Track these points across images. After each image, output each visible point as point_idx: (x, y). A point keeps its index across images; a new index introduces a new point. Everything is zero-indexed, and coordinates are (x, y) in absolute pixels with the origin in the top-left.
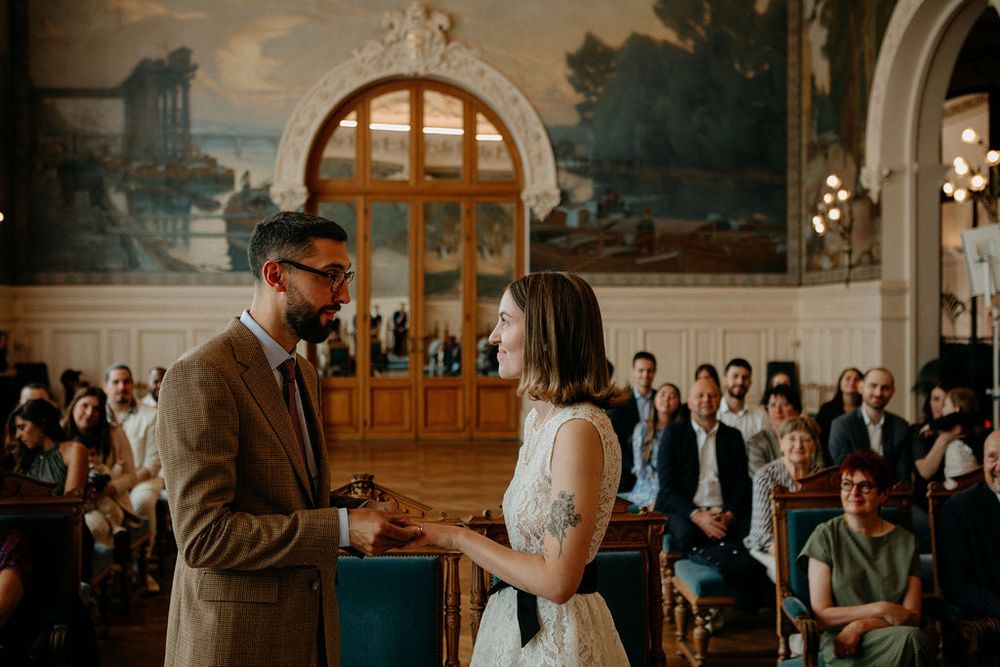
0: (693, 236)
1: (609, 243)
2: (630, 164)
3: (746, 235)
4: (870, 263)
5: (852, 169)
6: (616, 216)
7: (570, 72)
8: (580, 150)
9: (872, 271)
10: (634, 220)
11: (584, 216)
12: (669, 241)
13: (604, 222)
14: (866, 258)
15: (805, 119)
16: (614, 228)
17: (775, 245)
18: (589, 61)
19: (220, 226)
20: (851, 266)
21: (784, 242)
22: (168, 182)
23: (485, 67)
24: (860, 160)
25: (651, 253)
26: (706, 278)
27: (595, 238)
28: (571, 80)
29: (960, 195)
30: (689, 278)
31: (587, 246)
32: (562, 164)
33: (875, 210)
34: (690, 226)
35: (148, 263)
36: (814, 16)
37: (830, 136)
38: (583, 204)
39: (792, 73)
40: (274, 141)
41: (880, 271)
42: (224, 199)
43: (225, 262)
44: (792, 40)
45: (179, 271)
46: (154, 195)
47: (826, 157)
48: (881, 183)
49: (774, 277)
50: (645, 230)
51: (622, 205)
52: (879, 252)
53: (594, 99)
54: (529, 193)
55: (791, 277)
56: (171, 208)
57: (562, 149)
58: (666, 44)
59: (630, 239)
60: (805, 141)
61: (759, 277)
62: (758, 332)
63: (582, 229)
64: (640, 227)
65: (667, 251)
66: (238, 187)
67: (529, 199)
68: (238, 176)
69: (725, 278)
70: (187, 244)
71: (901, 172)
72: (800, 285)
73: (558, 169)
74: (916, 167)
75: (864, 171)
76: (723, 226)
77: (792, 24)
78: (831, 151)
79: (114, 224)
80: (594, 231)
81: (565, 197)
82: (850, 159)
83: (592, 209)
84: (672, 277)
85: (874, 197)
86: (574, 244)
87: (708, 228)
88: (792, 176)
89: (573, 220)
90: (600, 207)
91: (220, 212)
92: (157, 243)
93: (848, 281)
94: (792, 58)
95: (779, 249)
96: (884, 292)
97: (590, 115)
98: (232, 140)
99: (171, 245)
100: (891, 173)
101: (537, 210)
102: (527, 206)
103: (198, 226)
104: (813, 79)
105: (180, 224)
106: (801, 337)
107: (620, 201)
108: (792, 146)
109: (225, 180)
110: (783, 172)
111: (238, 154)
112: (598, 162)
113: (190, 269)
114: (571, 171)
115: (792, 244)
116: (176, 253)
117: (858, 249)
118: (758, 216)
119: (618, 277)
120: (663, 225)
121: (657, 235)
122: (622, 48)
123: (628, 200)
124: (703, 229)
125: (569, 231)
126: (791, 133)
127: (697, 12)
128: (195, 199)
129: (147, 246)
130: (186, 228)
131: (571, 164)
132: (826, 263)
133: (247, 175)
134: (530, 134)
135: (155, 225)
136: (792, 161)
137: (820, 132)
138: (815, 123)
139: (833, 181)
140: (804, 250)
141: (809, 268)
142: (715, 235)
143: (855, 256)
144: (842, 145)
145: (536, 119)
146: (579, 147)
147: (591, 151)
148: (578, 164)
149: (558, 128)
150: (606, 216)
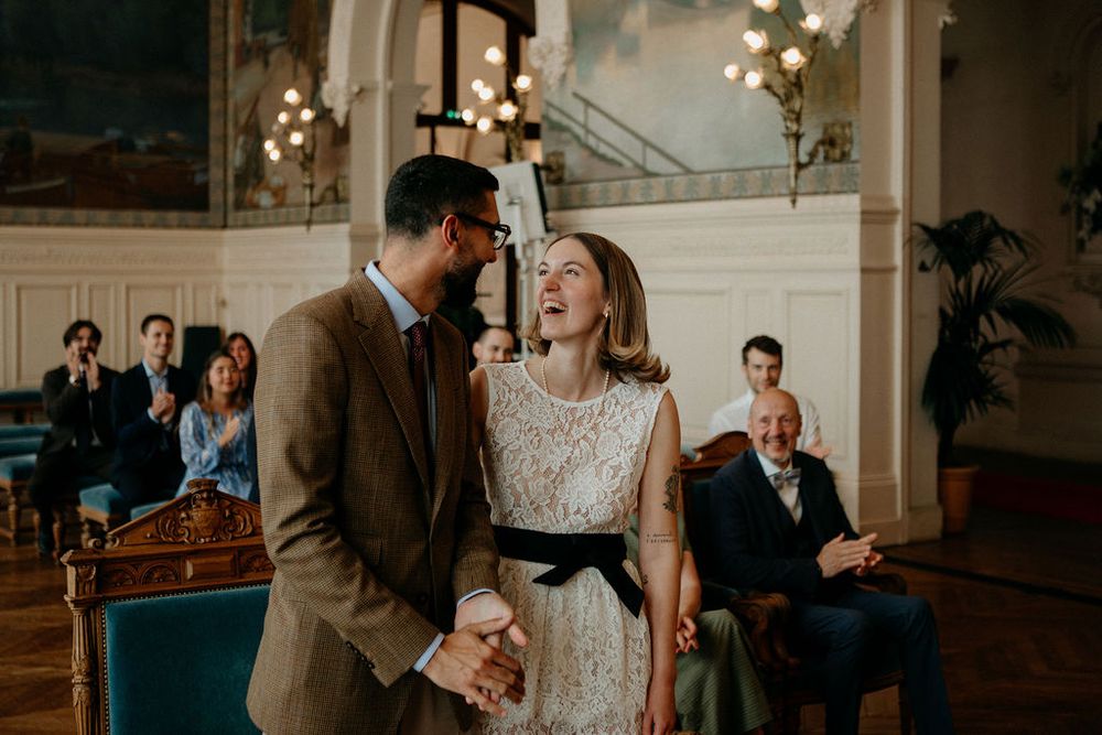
0: (85, 157)
3: (158, 159)
4: (334, 200)
5: (307, 81)
9: (336, 211)
12: (53, 162)
14: (330, 195)
15: (231, 12)
17: (193, 173)
20: (312, 205)
21: (206, 170)
24: (318, 72)
25: (26, 179)
26: (103, 215)
29: (484, 125)
30: (80, 214)
33: (341, 136)
34: (84, 143)
37: (272, 38)
41: (348, 212)
47: (266, 64)
48: (350, 102)
49: (192, 216)
50: (19, 146)
52: (346, 188)
55: (214, 215)
60: (232, 40)
61: (173, 216)
62: (173, 288)
64: (11, 143)
65: (50, 176)
69: (129, 215)
71: (374, 90)
72: (225, 226)
74: (390, 84)
75: (326, 87)
76: (125, 146)
78: (273, 57)
82: (303, 69)
84: (56, 213)
85: (340, 119)
87: (107, 147)
88: (215, 85)
93: (309, 223)
95: (199, 179)
96: (355, 238)
100: (362, 90)
106: (227, 293)
108: (215, 46)
110: (206, 81)
115: (215, 174)
117: (322, 182)
118: (172, 135)
120: (45, 140)
121: (36, 153)
124: (98, 148)
126: (215, 30)
132: (265, 199)
136: (215, 66)
137: (256, 30)
138: (248, 19)
139: (292, 96)
140: (231, 180)
141: (239, 205)
142: (115, 157)
143: (317, 192)
144: (291, 50)
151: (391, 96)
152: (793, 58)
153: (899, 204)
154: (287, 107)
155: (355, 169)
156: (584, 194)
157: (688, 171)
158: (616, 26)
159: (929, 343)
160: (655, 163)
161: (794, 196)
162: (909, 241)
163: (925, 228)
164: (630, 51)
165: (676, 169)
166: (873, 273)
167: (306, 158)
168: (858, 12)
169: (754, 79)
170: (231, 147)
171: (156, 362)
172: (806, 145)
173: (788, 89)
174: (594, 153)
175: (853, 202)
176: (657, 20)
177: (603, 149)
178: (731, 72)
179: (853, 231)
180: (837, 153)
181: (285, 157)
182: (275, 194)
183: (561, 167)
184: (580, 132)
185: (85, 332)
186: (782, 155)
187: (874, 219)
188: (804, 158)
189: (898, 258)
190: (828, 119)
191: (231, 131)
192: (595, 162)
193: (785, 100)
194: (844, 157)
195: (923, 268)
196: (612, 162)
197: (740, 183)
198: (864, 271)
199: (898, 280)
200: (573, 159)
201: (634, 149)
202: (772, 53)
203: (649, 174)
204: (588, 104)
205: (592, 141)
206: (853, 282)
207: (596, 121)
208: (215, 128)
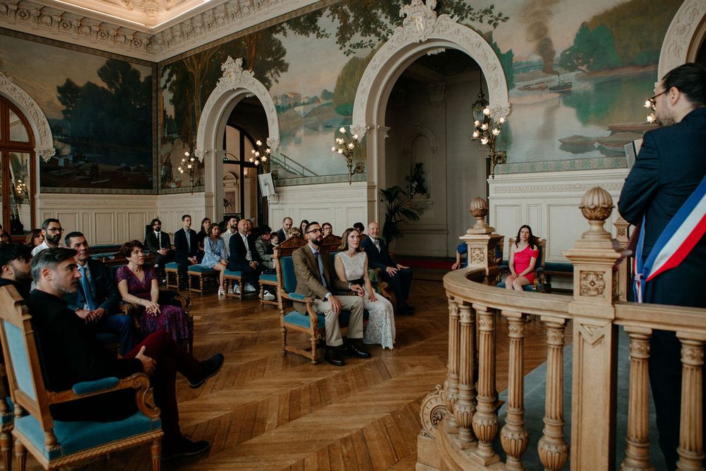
0: (115, 172)
1: (78, 174)
2: (87, 139)
4: (199, 185)
6: (81, 162)
7: (59, 95)
9: (199, 189)
11: (67, 161)
13: (77, 165)
15: (159, 127)
16: (81, 168)
17: (148, 177)
18: (68, 91)
20: (193, 187)
23: (17, 87)
24: (192, 147)
26: (121, 190)
28: (59, 98)
29: (257, 163)
30: (114, 190)
32: (55, 137)
33: (202, 166)
34: (115, 168)
36: (165, 87)
37: (175, 136)
39: (154, 108)
41: (204, 188)
44: (154, 95)
47: (173, 144)
48: (204, 156)
49: (147, 191)
52: (203, 181)
53: (71, 109)
54: (38, 149)
55: (154, 191)
57: (56, 130)
58: (103, 88)
59: (88, 172)
60: (159, 136)
61: (142, 191)
62: (142, 213)
67: (39, 151)
69: (128, 191)
71: (211, 152)
72: (158, 194)
73: (53, 139)
74: (216, 150)
75: (196, 151)
76: (127, 169)
77: (154, 88)
78: (175, 142)
81: (58, 152)
82: (186, 145)
83: (71, 159)
84: (106, 190)
85: (201, 161)
86: (62, 174)
87: (121, 169)
88: (154, 150)
89: (61, 163)
93: (192, 192)
94: (154, 102)
95: (150, 179)
96: (206, 196)
97: (69, 116)
100: (207, 152)
101: (43, 157)
102: (38, 155)
104: (165, 112)
107: (84, 155)
108: (154, 137)
110: (151, 148)
112: (73, 137)
114: (59, 140)
115: (155, 177)
117: (196, 179)
118: (141, 165)
119: (83, 189)
120: (102, 167)
121: (100, 171)
122: (84, 88)
123: (87, 155)
124: (118, 170)
126: (154, 133)
127: (117, 78)
131: (60, 137)
132: (173, 185)
134: (39, 121)
136: (154, 144)
137: (169, 133)
138: (166, 130)
139: (187, 154)
140: (160, 180)
141: (163, 187)
142: (124, 173)
143: (195, 182)
144: (182, 139)
145: (43, 114)
146: (64, 130)
147: (69, 132)
148: (63, 138)
149: (54, 120)
150: (77, 162)
151: (216, 154)
152: (351, 146)
153: (376, 184)
154: (185, 157)
155: (206, 176)
156: (284, 182)
157: (317, 176)
158: (294, 135)
159: (384, 221)
160: (306, 173)
161: (350, 182)
162: (378, 194)
163: (382, 190)
164: (299, 142)
165: (313, 175)
166: (370, 202)
167: (191, 172)
168: (365, 134)
169: (340, 151)
170: (160, 169)
171: (187, 228)
172: (353, 168)
173: (348, 154)
174: (288, 171)
175: (365, 184)
176: (306, 134)
177: (290, 169)
178: (333, 149)
179: (365, 191)
180: (360, 171)
181: (185, 172)
182: (177, 184)
183: (277, 174)
184: (283, 165)
185: (156, 223)
186: (347, 171)
187: (370, 188)
188: (353, 172)
189: (376, 199)
190: (358, 162)
191: (159, 164)
192: (288, 173)
193: (348, 156)
194: (363, 171)
195: (382, 201)
196: (293, 173)
197: (333, 179)
198: (368, 201)
199: (376, 203)
200: (281, 172)
201: (301, 170)
202: (345, 144)
203: (305, 177)
204: (285, 157)
205: (287, 167)
206: (365, 205)
207: (288, 162)
208: (154, 163)
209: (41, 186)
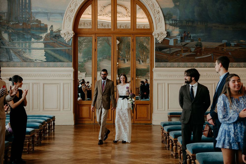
0: (217, 48)
1: (185, 51)
2: (193, 22)
3: (237, 48)
6: (188, 41)
8: (174, 17)
10: (195, 43)
11: (176, 41)
12: (208, 50)
13: (184, 43)
16: (187, 46)
19: (42, 45)
22: (23, 29)
25: (201, 55)
27: (180, 49)
31: (177, 52)
32: (167, 22)
34: (216, 45)
35: (16, 59)
38: (176, 37)
40: (62, 14)
42: (44, 35)
43: (44, 58)
45: (27, 62)
46: (18, 34)
50: (199, 46)
51: (190, 37)
54: (155, 33)
56: (24, 39)
57: (167, 17)
59: (193, 50)
63: (175, 46)
64: (197, 45)
65: (207, 54)
66: (49, 31)
67: (155, 35)
68: (49, 27)
70: (30, 52)
73: (165, 24)
76: (228, 45)
79: (4, 45)
80: (179, 47)
81: (168, 34)
83: (179, 39)
84: (209, 64)
86: (171, 52)
87: (223, 45)
89: (172, 43)
90: (181, 38)
91: (42, 40)
92: (19, 52)
97: (178, 4)
98: (46, 14)
99: (24, 52)
101: (158, 39)
102: (154, 37)
103: (34, 45)
105: (27, 44)
107: (189, 36)
109: (44, 29)
111: (49, 19)
112: (181, 21)
113: (31, 61)
114: (170, 25)
116: (26, 55)
120: (205, 44)
121: (203, 48)
124: (219, 46)
125: (170, 47)
128: (33, 36)
129: (15, 53)
130: (29, 46)
131: (171, 22)
133: (52, 26)
134: (155, 11)
135: (19, 45)
142: (225, 48)
145: (158, 5)
146: (174, 16)
147: (178, 17)
148: (173, 22)
149: (166, 9)
150: (184, 41)
209: (155, 62)
